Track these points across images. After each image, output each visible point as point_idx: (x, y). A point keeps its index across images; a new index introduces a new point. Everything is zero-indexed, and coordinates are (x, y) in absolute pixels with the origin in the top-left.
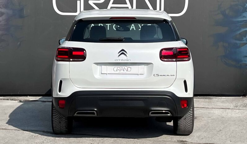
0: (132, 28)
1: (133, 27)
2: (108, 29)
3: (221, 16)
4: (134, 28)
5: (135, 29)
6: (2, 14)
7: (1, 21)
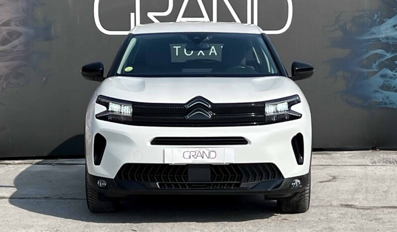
0: (212, 53)
1: (213, 50)
2: (177, 55)
3: (339, 34)
4: (215, 52)
5: (216, 54)
6: (19, 34)
7: (16, 46)
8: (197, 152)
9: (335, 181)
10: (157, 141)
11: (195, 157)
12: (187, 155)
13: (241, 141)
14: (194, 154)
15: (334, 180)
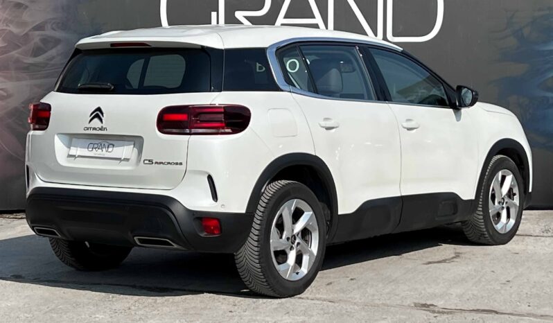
6: (57, 42)
7: (53, 58)
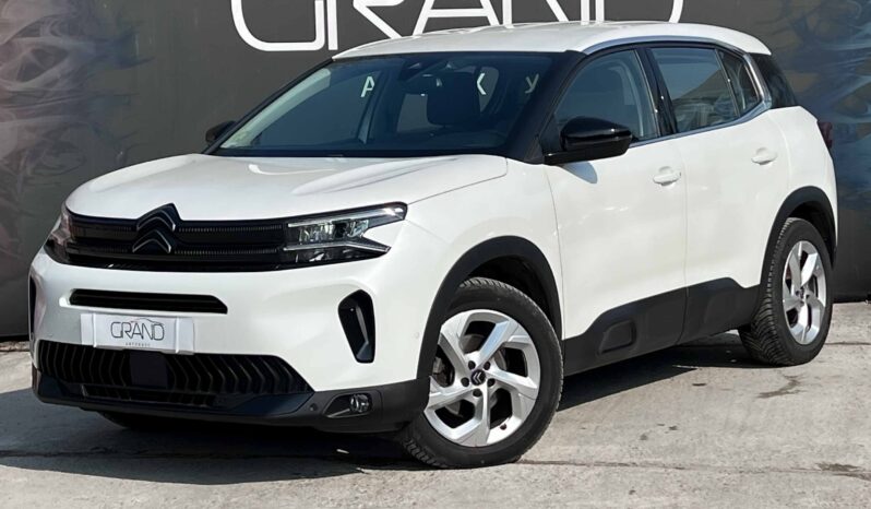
3: (792, 38)
6: (61, 54)
7: (55, 81)
8: (133, 325)
9: (798, 391)
10: (83, 297)
11: (130, 334)
12: (117, 330)
13: (212, 305)
14: (127, 327)
15: (794, 389)
